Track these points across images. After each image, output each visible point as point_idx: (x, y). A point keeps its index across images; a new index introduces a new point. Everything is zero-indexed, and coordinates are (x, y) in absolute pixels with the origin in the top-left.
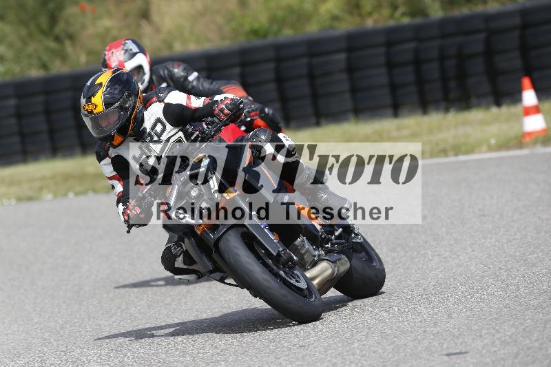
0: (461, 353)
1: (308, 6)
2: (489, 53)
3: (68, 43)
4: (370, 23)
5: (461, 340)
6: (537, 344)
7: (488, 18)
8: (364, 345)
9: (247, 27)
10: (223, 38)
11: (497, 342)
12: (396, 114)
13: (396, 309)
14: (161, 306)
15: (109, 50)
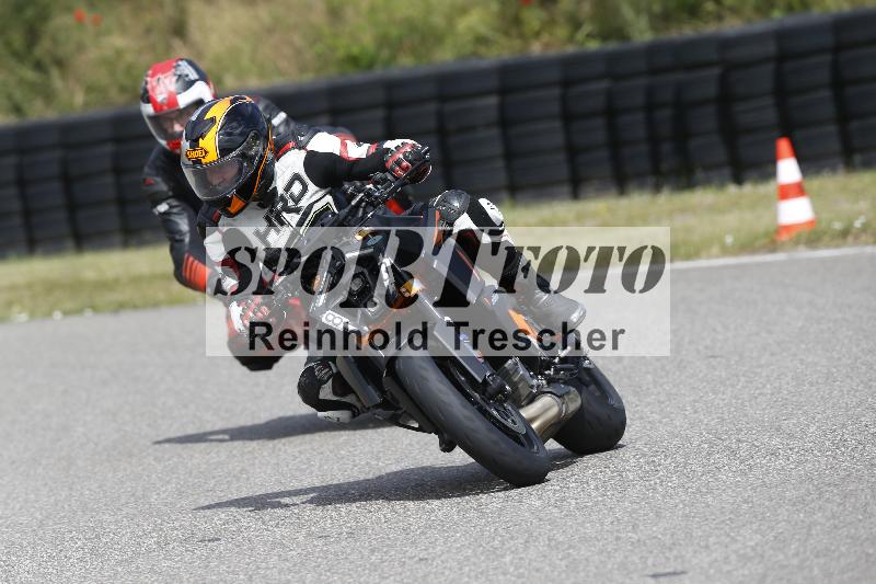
0: (675, 574)
1: (438, 20)
2: (725, 100)
3: (55, 73)
4: (536, 49)
5: (675, 552)
6: (795, 562)
7: (725, 43)
8: (521, 559)
9: (341, 53)
10: (303, 69)
11: (733, 557)
12: (575, 195)
13: (573, 502)
14: (198, 494)
15: (153, 76)
